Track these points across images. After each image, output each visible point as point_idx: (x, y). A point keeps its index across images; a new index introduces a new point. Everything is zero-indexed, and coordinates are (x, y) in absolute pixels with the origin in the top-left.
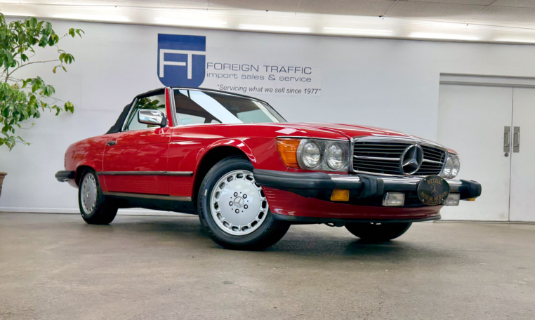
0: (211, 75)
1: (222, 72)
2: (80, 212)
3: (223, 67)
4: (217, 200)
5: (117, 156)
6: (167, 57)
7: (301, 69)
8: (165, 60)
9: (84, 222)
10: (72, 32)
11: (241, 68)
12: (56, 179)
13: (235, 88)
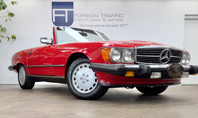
0: (76, 20)
1: (81, 18)
2: (19, 84)
3: (82, 16)
4: (75, 77)
5: (34, 58)
6: (56, 12)
7: (118, 15)
8: (56, 14)
9: (21, 88)
10: (13, 3)
11: (90, 16)
12: (8, 70)
13: (87, 26)
